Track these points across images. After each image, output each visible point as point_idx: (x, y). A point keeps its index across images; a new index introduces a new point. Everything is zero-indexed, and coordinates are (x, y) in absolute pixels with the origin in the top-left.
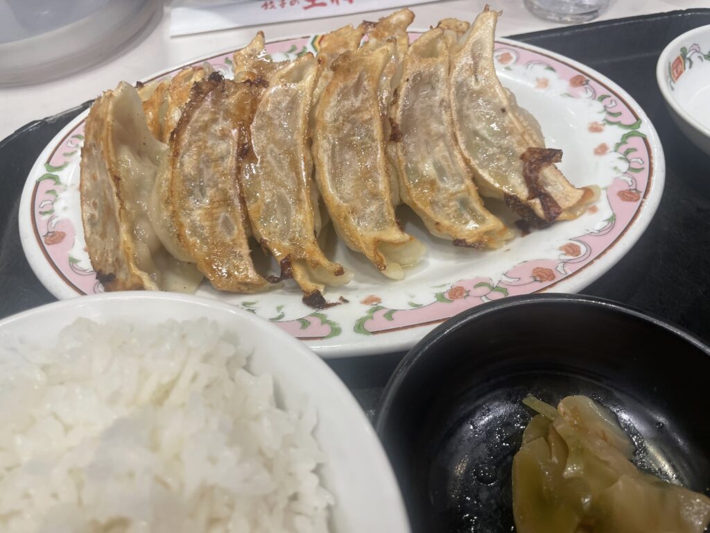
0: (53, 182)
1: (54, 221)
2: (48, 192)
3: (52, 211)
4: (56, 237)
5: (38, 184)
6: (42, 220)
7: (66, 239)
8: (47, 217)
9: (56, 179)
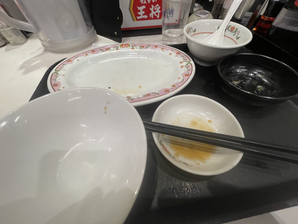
0: (56, 74)
1: (56, 82)
2: (55, 76)
3: (56, 80)
4: (56, 85)
5: (53, 74)
6: (53, 82)
7: (59, 85)
8: (54, 81)
9: (57, 73)
